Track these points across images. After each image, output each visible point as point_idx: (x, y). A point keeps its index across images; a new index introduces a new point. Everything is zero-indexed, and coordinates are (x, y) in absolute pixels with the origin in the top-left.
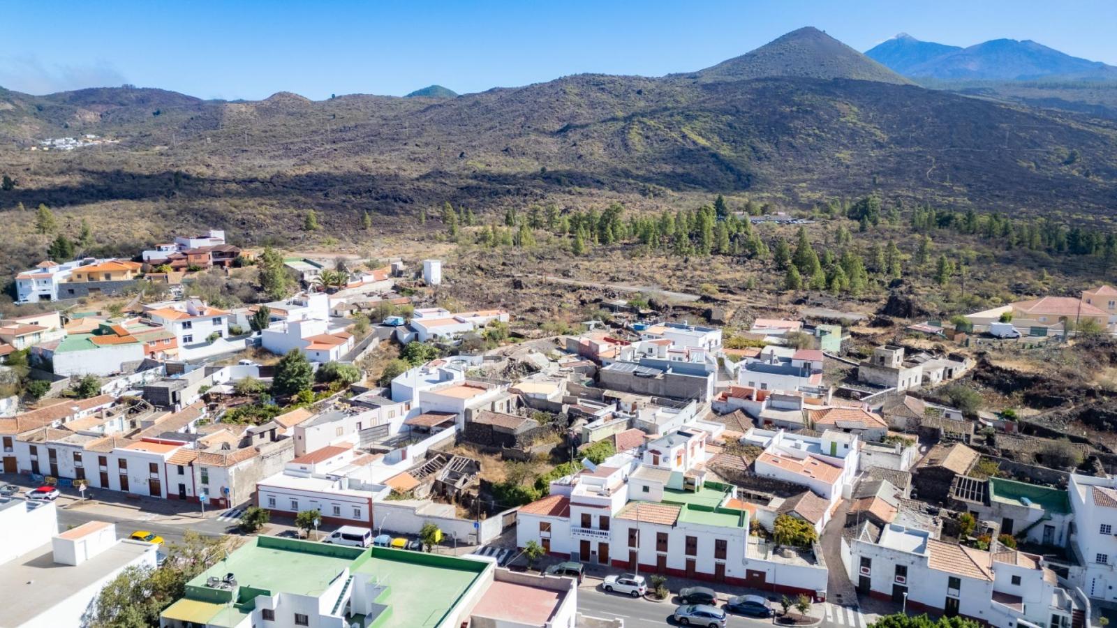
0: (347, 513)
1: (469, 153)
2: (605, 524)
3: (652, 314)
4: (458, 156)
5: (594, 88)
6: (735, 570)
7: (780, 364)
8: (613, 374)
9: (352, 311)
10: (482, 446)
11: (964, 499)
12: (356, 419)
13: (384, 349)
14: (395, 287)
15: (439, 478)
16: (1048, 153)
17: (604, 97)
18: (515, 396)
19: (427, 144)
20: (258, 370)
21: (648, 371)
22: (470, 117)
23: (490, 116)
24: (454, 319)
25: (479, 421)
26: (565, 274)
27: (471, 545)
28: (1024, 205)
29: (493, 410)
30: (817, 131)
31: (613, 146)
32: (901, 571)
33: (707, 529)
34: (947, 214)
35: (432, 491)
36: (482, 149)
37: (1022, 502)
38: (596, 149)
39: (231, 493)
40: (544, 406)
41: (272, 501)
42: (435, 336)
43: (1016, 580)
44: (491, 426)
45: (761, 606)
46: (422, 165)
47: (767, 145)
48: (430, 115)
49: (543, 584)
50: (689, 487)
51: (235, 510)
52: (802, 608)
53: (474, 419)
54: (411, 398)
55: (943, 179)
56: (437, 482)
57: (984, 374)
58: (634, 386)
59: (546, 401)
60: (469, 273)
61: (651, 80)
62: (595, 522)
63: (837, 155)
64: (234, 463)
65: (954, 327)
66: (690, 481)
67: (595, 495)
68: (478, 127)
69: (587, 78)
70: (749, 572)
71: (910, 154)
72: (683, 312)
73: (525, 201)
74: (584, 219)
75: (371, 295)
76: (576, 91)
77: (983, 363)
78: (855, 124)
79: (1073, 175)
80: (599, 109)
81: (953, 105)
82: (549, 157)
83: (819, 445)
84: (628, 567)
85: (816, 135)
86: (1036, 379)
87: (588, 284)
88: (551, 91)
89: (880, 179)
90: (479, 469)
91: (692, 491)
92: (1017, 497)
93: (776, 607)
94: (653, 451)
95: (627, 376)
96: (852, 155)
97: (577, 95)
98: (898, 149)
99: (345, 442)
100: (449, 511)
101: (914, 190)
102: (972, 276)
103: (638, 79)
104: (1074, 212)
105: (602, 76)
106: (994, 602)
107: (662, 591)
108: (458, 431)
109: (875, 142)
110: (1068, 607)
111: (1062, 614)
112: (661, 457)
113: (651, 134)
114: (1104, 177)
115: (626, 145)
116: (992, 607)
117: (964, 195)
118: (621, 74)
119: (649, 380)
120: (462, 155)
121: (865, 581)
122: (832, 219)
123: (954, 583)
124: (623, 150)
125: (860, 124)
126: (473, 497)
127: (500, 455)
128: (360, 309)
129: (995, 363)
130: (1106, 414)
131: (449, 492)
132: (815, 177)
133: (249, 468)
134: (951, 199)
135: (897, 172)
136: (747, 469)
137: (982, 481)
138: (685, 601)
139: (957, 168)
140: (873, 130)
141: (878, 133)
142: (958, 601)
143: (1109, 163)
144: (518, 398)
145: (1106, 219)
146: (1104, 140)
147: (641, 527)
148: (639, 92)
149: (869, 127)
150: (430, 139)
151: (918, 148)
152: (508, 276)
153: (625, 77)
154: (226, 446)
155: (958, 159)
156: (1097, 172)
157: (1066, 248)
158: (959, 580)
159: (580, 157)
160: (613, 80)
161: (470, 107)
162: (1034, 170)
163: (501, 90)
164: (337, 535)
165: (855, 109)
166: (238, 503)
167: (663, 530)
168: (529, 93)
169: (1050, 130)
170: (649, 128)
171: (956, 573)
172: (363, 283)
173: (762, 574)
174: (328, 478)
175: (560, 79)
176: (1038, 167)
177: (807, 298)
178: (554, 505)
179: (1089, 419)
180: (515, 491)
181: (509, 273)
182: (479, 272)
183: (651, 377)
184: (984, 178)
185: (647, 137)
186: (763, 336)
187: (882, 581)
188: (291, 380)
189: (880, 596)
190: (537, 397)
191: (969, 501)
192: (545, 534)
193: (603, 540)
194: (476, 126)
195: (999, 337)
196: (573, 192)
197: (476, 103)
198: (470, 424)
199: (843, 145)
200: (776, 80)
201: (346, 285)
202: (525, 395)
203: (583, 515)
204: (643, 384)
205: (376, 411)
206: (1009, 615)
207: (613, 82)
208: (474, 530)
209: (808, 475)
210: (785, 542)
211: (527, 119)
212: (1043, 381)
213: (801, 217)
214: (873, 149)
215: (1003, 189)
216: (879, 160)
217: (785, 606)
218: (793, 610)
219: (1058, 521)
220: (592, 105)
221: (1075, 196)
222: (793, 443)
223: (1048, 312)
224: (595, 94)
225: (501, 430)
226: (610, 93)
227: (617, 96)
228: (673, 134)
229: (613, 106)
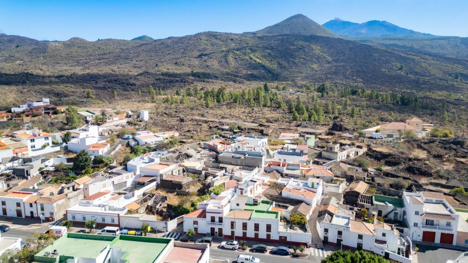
0: (108, 221)
1: (160, 64)
2: (221, 220)
3: (239, 132)
4: (155, 66)
5: (213, 38)
6: (275, 236)
7: (291, 151)
8: (223, 157)
9: (109, 133)
10: (168, 190)
11: (363, 203)
12: (111, 180)
13: (123, 150)
14: (128, 122)
15: (149, 204)
16: (392, 65)
17: (217, 41)
18: (182, 168)
19: (141, 61)
20: (66, 160)
21: (238, 156)
22: (160, 49)
23: (169, 49)
24: (155, 135)
25: (166, 179)
26: (203, 116)
27: (164, 232)
28: (384, 86)
29: (172, 174)
30: (304, 57)
31: (221, 62)
32: (340, 233)
33: (263, 220)
34: (355, 90)
35: (146, 210)
36: (165, 63)
38: (214, 63)
39: (54, 214)
40: (194, 172)
41: (74, 217)
42: (146, 143)
43: (384, 235)
44: (171, 181)
45: (286, 251)
46: (139, 69)
47: (284, 62)
48: (143, 48)
49: (195, 247)
50: (256, 203)
51: (57, 222)
52: (301, 251)
53: (164, 178)
54: (136, 170)
55: (353, 76)
56: (148, 206)
57: (370, 153)
58: (232, 162)
59: (195, 170)
60: (160, 116)
61: (237, 35)
62: (217, 220)
63: (312, 66)
64: (56, 201)
65: (358, 135)
66: (256, 200)
67: (216, 208)
68: (164, 54)
69: (210, 33)
70: (280, 237)
71: (341, 66)
72: (252, 131)
73: (184, 85)
74: (210, 92)
75: (117, 126)
76: (205, 39)
77: (370, 149)
78: (319, 54)
79: (402, 74)
80: (215, 46)
81: (356, 46)
82: (194, 66)
83: (307, 184)
84: (231, 238)
85: (303, 58)
86: (390, 155)
87: (212, 120)
88: (195, 38)
89: (329, 76)
90: (166, 199)
91: (257, 205)
92: (384, 202)
93: (291, 251)
94: (241, 189)
95: (229, 158)
96: (318, 66)
97: (206, 40)
98: (335, 64)
99: (107, 190)
100: (153, 218)
101: (342, 80)
102: (365, 114)
103: (231, 34)
104: (403, 89)
105: (216, 32)
106: (376, 244)
107: (245, 247)
108: (157, 183)
109: (327, 61)
110: (404, 245)
111: (402, 247)
112: (244, 191)
113: (237, 57)
114: (414, 75)
115: (227, 62)
116: (375, 246)
117: (361, 82)
118: (224, 32)
119: (239, 159)
120: (156, 65)
121: (326, 238)
122: (311, 92)
123: (360, 237)
124: (225, 64)
125: (321, 54)
126: (164, 212)
127: (175, 193)
128: (112, 132)
129: (374, 149)
130: (416, 168)
131: (154, 210)
132: (304, 75)
133: (63, 203)
134: (356, 84)
135: (336, 73)
136: (279, 195)
137: (370, 196)
138: (254, 251)
139: (358, 72)
140: (326, 56)
141: (328, 57)
142: (362, 244)
143: (415, 70)
144: (183, 169)
145: (415, 91)
146: (413, 60)
147: (236, 221)
148: (232, 40)
149: (324, 55)
150: (142, 58)
151: (343, 64)
152: (178, 117)
153: (226, 33)
154: (52, 194)
155: (359, 68)
156: (411, 73)
157: (400, 103)
158: (362, 236)
159: (208, 66)
160: (221, 34)
161: (159, 45)
162: (387, 73)
163: (173, 38)
164: (104, 231)
165: (319, 48)
166: (58, 219)
167: (245, 221)
168: (185, 39)
169: (393, 56)
170: (236, 55)
171: (361, 233)
172: (113, 121)
173: (286, 238)
174: (99, 206)
175: (198, 33)
176: (389, 71)
177: (301, 124)
178: (199, 213)
179: (410, 170)
180: (183, 208)
181: (178, 116)
182: (165, 115)
183: (239, 158)
184: (369, 76)
185: (236, 58)
186: (284, 140)
187: (333, 238)
188: (82, 164)
189: (332, 244)
190: (191, 168)
191: (365, 204)
192: (196, 226)
193: (220, 227)
194: (162, 53)
195: (375, 139)
196: (205, 81)
197: (162, 43)
198: (162, 181)
199: (314, 62)
200: (287, 35)
201: (106, 122)
202: (186, 167)
203: (212, 217)
204: (236, 161)
205: (120, 176)
206: (382, 249)
207: (221, 35)
208: (165, 226)
209: (303, 196)
210: (294, 224)
211: (185, 50)
212: (392, 155)
213: (298, 91)
214: (326, 64)
215: (376, 80)
216: (328, 68)
217: (295, 250)
218: (298, 251)
219: (399, 210)
220: (212, 45)
221: (403, 83)
222: (297, 183)
223: (393, 128)
224: (214, 40)
225: (176, 183)
226: (220, 40)
227: (223, 41)
228: (246, 57)
229: (221, 45)
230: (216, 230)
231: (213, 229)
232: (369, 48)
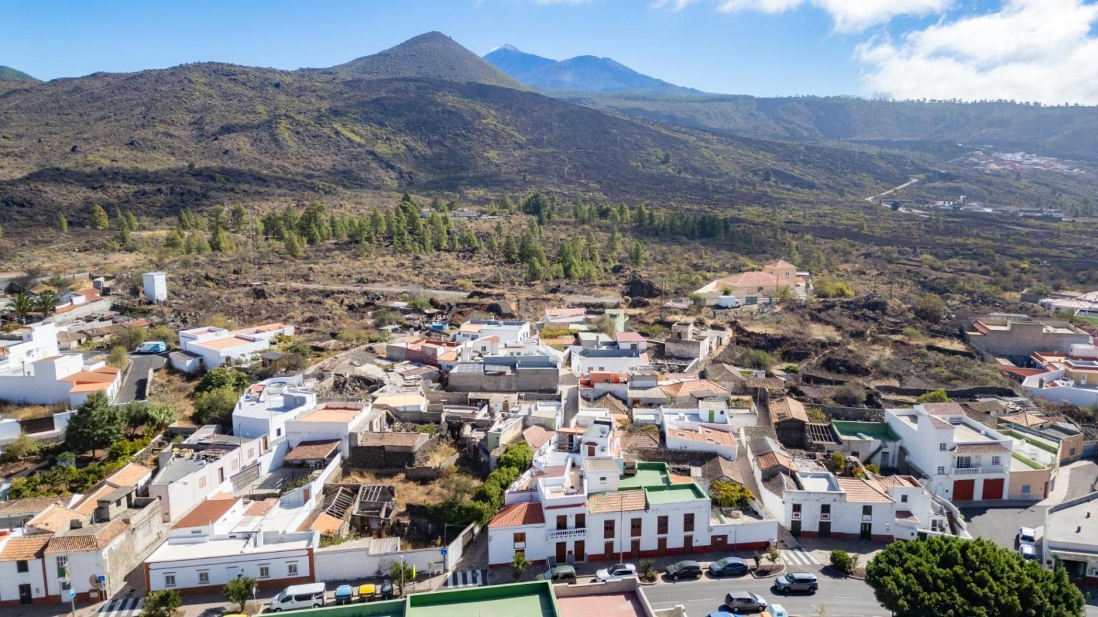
0: (279, 572)
1: (83, 146)
2: (580, 521)
3: (438, 313)
4: (68, 149)
5: (226, 79)
6: (701, 538)
7: (604, 348)
8: (461, 376)
9: (80, 341)
10: (377, 471)
11: (820, 442)
12: (216, 465)
13: (164, 382)
14: (114, 308)
15: (354, 513)
16: (649, 154)
17: (239, 89)
18: (384, 412)
19: (19, 136)
20: (18, 426)
21: (497, 369)
22: (71, 106)
23: (99, 104)
24: (237, 337)
25: (366, 444)
26: (306, 279)
27: (438, 574)
28: (647, 199)
29: (371, 429)
30: (463, 132)
31: (261, 141)
32: (826, 509)
33: (676, 507)
34: (605, 207)
35: (350, 528)
36: (98, 142)
37: (860, 437)
38: (242, 143)
39: (106, 581)
40: (418, 418)
41: (170, 580)
42: (228, 359)
43: (904, 499)
44: (382, 447)
45: (742, 565)
46: (20, 160)
47: (420, 143)
48: (15, 100)
49: (604, 590)
50: (630, 472)
51: (114, 601)
52: (773, 559)
53: (359, 444)
54: (268, 432)
55: (579, 177)
56: (353, 516)
57: (744, 339)
58: (485, 386)
59: (420, 413)
60: (196, 284)
61: (288, 73)
62: (571, 522)
63: (485, 154)
65: (692, 302)
66: (630, 465)
67: (562, 496)
68: (85, 118)
69: (215, 67)
70: (714, 538)
71: (546, 154)
72: (468, 309)
74: (280, 219)
75: (89, 319)
76: (203, 80)
77: (738, 329)
78: (495, 126)
79: (669, 173)
80: (235, 101)
81: (572, 111)
82: (187, 152)
83: (697, 415)
85: (463, 135)
86: (784, 339)
87: (342, 288)
88: (173, 79)
89: (529, 177)
90: (393, 494)
91: (632, 475)
92: (854, 434)
93: (750, 563)
94: (589, 443)
95: (478, 377)
96: (498, 155)
97: (205, 84)
98: (535, 150)
99: (220, 493)
100: (390, 544)
101: (559, 187)
102: (654, 259)
103: (273, 71)
104: (684, 203)
105: (232, 65)
106: (897, 519)
107: (651, 573)
108: (343, 458)
109: (516, 143)
110: (941, 512)
111: (939, 518)
113: (301, 129)
114: (691, 174)
115: (276, 141)
116: (896, 525)
117: (600, 191)
118: (253, 65)
119: (501, 377)
120: (74, 149)
121: (796, 525)
122: (511, 214)
123: (867, 510)
124: (273, 146)
125: (500, 126)
126: (405, 525)
127: (402, 476)
128: (89, 337)
129: (750, 329)
130: (839, 361)
131: (374, 525)
132: (471, 175)
134: (591, 194)
135: (540, 170)
136: (660, 446)
137: (826, 425)
138: (676, 578)
139: (587, 168)
140: (512, 132)
141: (516, 134)
142: (870, 525)
143: (693, 163)
144: (387, 414)
145: (706, 208)
146: (686, 143)
147: (616, 518)
148: (277, 85)
149: (508, 129)
150: (21, 130)
151: (552, 150)
152: (245, 285)
153: (258, 69)
154: (75, 525)
155: (585, 160)
156: (686, 169)
157: (697, 233)
158: (871, 507)
159: (226, 152)
160: (245, 71)
161: (68, 93)
162: (641, 168)
163: (107, 75)
164: (289, 599)
165: (493, 112)
166: (115, 592)
167: (636, 516)
168: (145, 80)
169: (648, 135)
170: (298, 123)
171: (868, 501)
172: (73, 307)
173: (725, 537)
174: (233, 537)
175: (181, 66)
176: (644, 167)
177: (559, 286)
178: (523, 513)
180: (460, 508)
181: (244, 282)
182: (210, 284)
183: (501, 374)
184: (609, 175)
185: (298, 133)
186: (568, 324)
187: (810, 523)
188: (100, 432)
189: (809, 535)
190: (408, 409)
191: (825, 443)
192: (520, 545)
193: (579, 538)
194: (81, 115)
195: (727, 307)
196: (237, 190)
197: (77, 89)
198: (355, 449)
199: (489, 145)
200: (415, 80)
201: (54, 310)
202: (395, 411)
203: (559, 517)
204: (495, 383)
205: (236, 451)
206: (910, 528)
207: (246, 73)
208: (440, 557)
209: (713, 443)
210: (731, 505)
211: (149, 109)
212: (789, 340)
213: (483, 213)
214: (515, 149)
215: (626, 185)
216: (522, 159)
217: (757, 560)
218: (765, 562)
219: (892, 447)
220: (226, 96)
221: (678, 190)
222: (677, 417)
224: (226, 85)
225: (397, 450)
226: (244, 84)
227: (253, 88)
228: (325, 130)
229: (251, 99)
230: (570, 547)
231: (561, 547)
232: (597, 116)
